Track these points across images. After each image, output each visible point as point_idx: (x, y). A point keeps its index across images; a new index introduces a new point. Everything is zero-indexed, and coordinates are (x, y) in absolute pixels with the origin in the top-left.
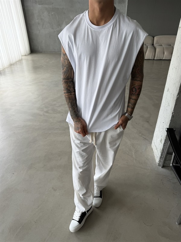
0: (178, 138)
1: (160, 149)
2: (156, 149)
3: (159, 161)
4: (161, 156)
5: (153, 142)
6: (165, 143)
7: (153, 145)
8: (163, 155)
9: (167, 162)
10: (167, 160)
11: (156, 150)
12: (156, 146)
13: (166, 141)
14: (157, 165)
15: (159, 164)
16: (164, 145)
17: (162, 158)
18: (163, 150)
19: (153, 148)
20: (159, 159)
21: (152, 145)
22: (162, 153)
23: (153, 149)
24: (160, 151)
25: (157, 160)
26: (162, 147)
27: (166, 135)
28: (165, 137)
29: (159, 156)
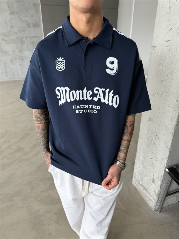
1: (154, 191)
2: (145, 189)
4: (158, 200)
5: (134, 179)
6: (161, 185)
7: (135, 183)
8: (160, 198)
11: (144, 191)
12: (142, 186)
14: (153, 210)
15: (155, 209)
18: (160, 192)
19: (137, 187)
20: (155, 202)
21: (133, 183)
22: (159, 196)
23: (137, 189)
24: (154, 193)
25: (152, 203)
26: (159, 190)
27: (163, 175)
28: (162, 177)
29: (154, 199)
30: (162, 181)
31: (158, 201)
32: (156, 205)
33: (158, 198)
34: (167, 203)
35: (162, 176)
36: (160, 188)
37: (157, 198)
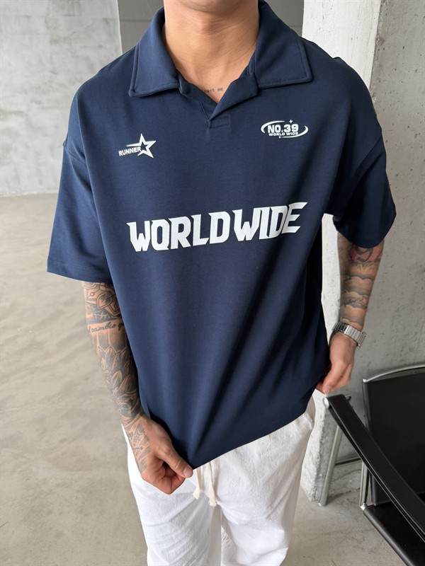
0: (362, 416)
3: (315, 487)
4: (318, 475)
6: (323, 437)
8: (323, 471)
9: (334, 485)
10: (335, 480)
13: (325, 429)
14: (310, 499)
16: (321, 442)
17: (320, 479)
18: (321, 456)
20: (312, 481)
22: (320, 465)
24: (310, 460)
25: (306, 483)
26: (318, 450)
27: (323, 415)
28: (322, 419)
29: (310, 474)
30: (323, 429)
31: (318, 477)
32: (316, 488)
33: (319, 470)
34: (345, 486)
35: (321, 417)
36: (320, 447)
37: (315, 470)
